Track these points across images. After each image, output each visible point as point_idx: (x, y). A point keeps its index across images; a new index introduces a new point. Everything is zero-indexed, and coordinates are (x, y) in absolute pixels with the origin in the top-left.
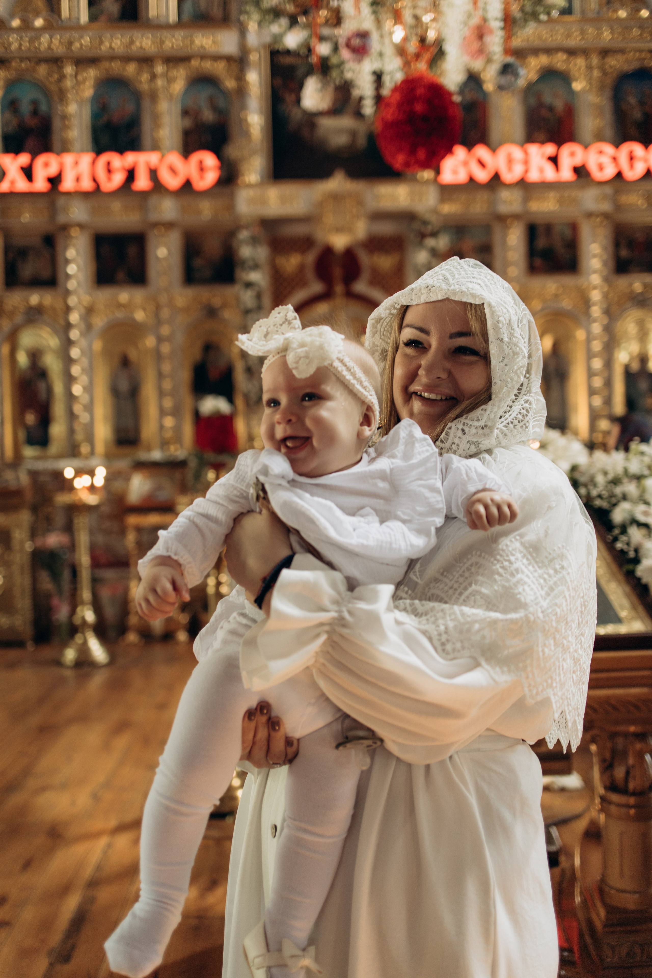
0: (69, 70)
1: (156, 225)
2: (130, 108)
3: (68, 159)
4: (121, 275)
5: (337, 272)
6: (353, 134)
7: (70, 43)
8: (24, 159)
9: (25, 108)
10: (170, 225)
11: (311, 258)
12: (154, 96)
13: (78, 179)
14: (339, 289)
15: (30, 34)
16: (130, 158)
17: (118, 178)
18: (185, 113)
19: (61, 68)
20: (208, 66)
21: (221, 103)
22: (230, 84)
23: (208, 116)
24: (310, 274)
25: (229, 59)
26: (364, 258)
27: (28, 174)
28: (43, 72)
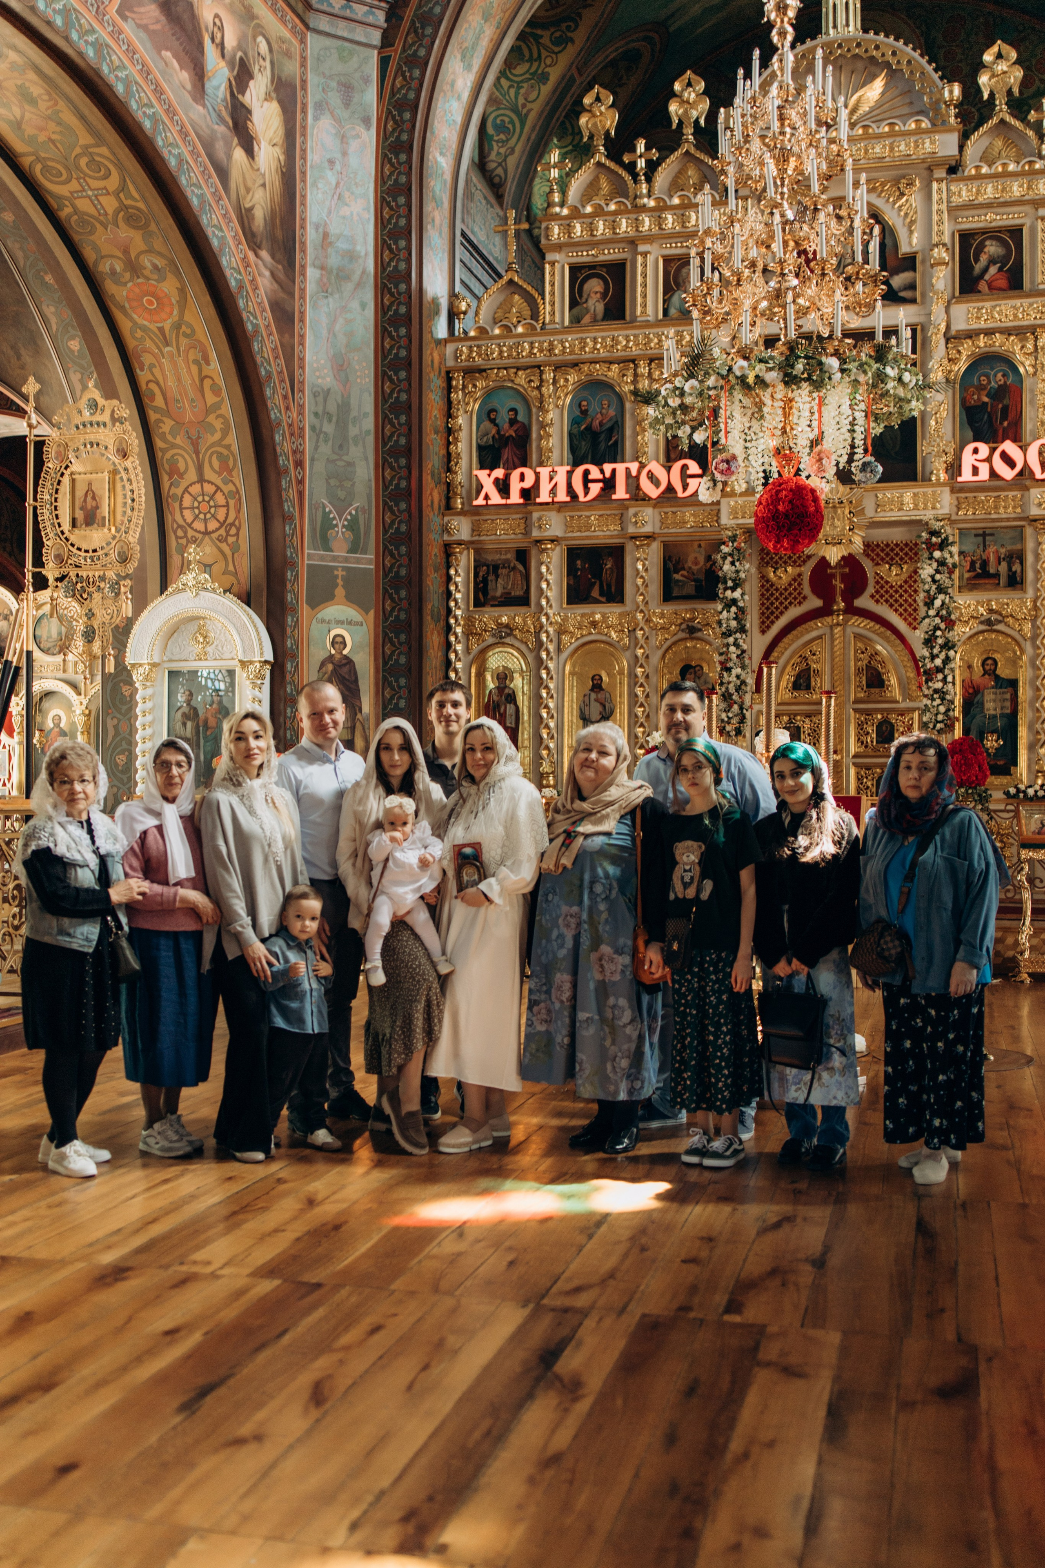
0: (549, 375)
1: (634, 538)
2: (612, 414)
3: (544, 472)
4: (595, 593)
5: (839, 585)
7: (551, 350)
8: (499, 473)
9: (503, 417)
10: (650, 537)
11: (807, 570)
13: (553, 491)
14: (840, 605)
15: (510, 342)
16: (608, 468)
17: (595, 489)
19: (542, 373)
24: (807, 589)
26: (869, 567)
27: (503, 487)
28: (521, 378)
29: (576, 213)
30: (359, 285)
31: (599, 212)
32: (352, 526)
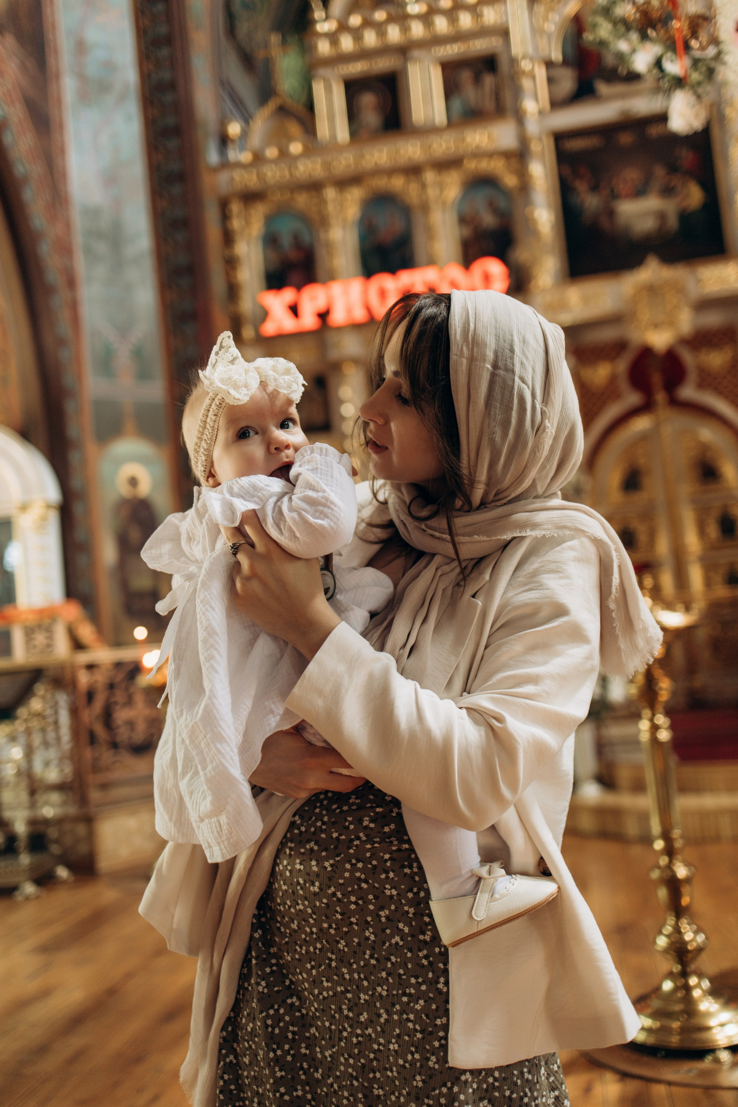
0: (331, 193)
2: (398, 224)
3: (336, 289)
5: (656, 379)
6: (662, 216)
7: (329, 165)
8: (288, 295)
9: (286, 241)
11: (623, 365)
12: (425, 208)
13: (349, 309)
14: (660, 397)
15: (288, 163)
16: (405, 278)
18: (463, 220)
19: (321, 193)
20: (485, 166)
21: (502, 203)
22: (510, 181)
23: (488, 220)
24: (623, 384)
25: (507, 155)
26: (688, 358)
27: (294, 310)
28: (302, 200)
29: (343, 27)
30: (122, 98)
31: (367, 23)
32: (138, 354)
